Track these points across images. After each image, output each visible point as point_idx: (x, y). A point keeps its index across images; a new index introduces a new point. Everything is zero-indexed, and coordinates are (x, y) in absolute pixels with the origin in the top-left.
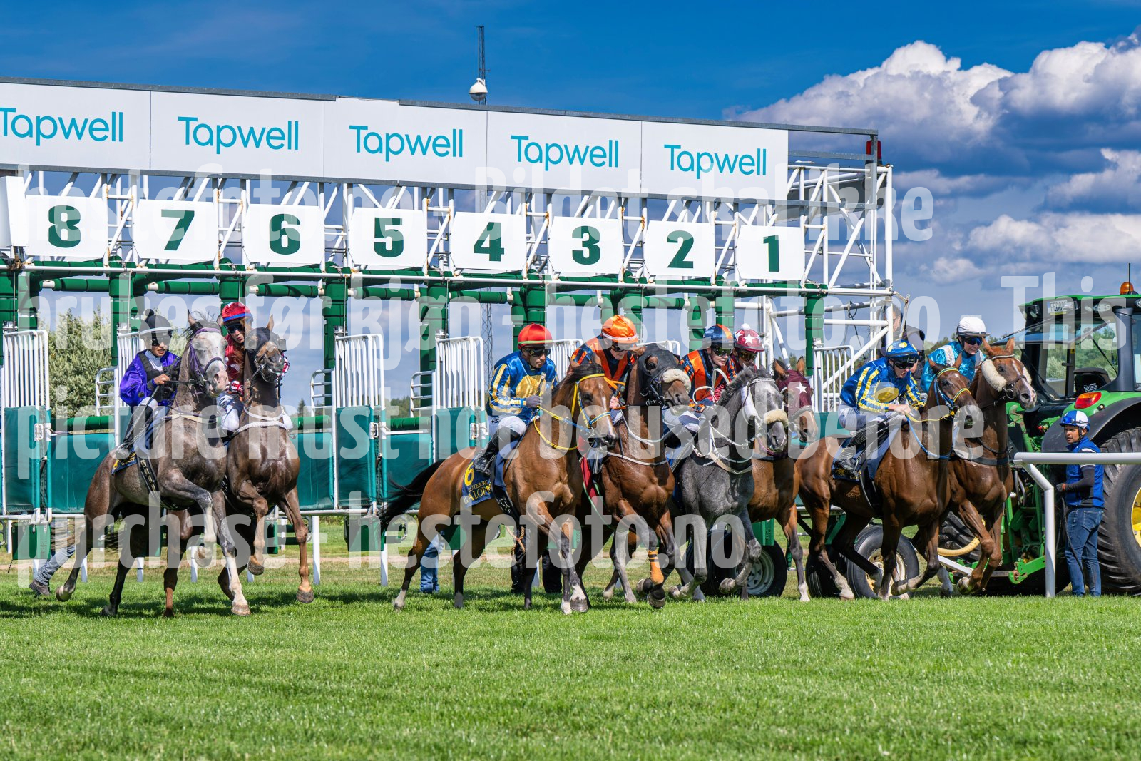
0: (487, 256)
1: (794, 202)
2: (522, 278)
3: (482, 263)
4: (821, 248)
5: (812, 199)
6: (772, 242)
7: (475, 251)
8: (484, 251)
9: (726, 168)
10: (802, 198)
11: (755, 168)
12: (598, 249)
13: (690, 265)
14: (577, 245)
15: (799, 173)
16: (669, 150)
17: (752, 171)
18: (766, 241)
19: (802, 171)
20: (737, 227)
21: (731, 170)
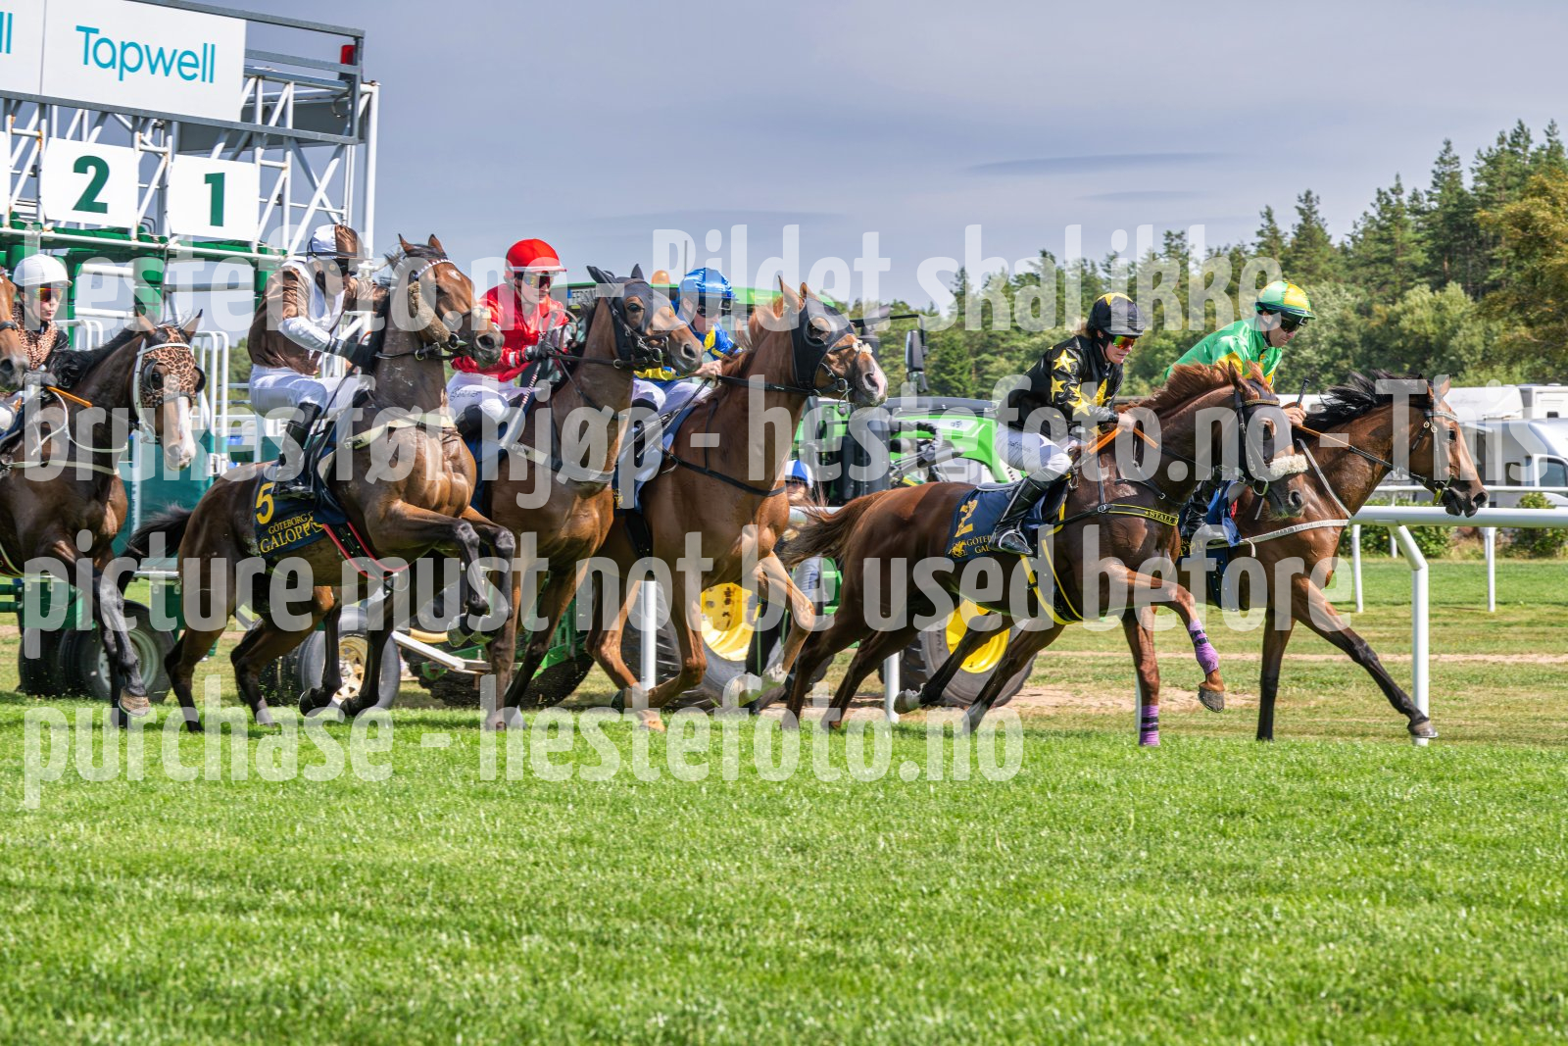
1: (247, 126)
4: (280, 197)
5: (273, 123)
6: (216, 181)
9: (160, 67)
10: (259, 121)
11: (199, 71)
13: (102, 208)
15: (256, 84)
16: (83, 34)
17: (195, 76)
18: (209, 178)
19: (260, 82)
20: (169, 155)
21: (167, 71)
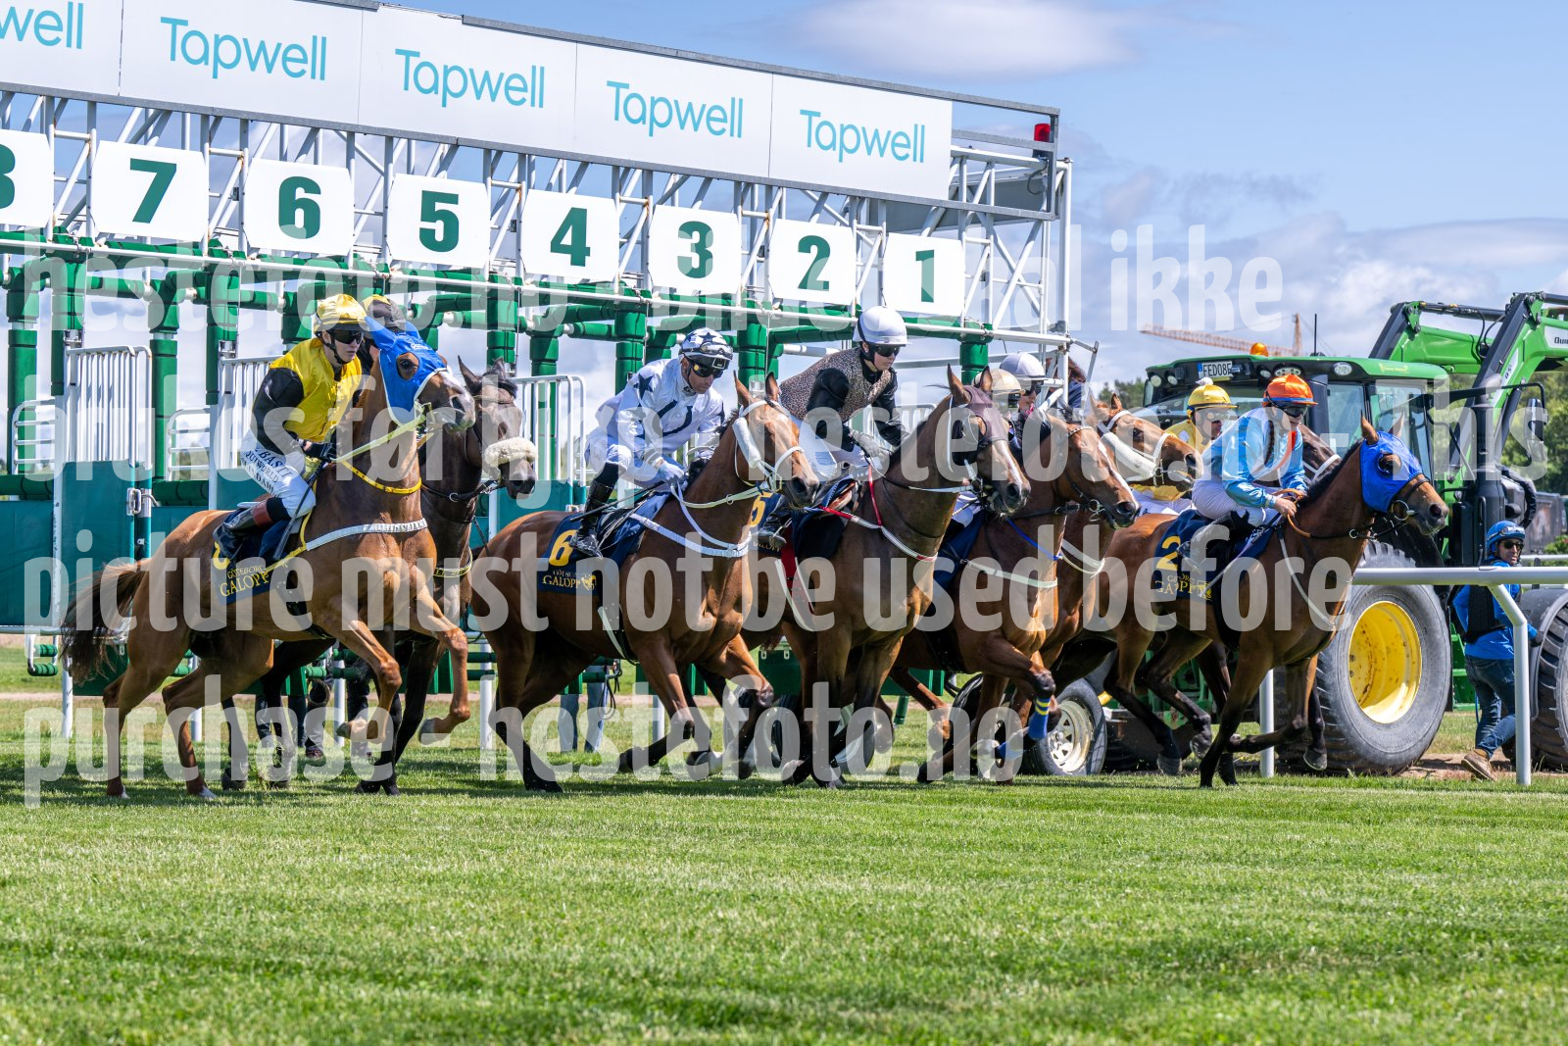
0: (568, 257)
2: (612, 292)
3: (561, 268)
4: (984, 273)
5: (976, 201)
6: (926, 257)
7: (552, 250)
8: (564, 250)
9: (876, 148)
10: (964, 199)
11: (911, 152)
12: (710, 255)
13: (825, 285)
14: (685, 247)
16: (806, 117)
17: (907, 156)
18: (920, 255)
20: (884, 234)
21: (882, 151)
